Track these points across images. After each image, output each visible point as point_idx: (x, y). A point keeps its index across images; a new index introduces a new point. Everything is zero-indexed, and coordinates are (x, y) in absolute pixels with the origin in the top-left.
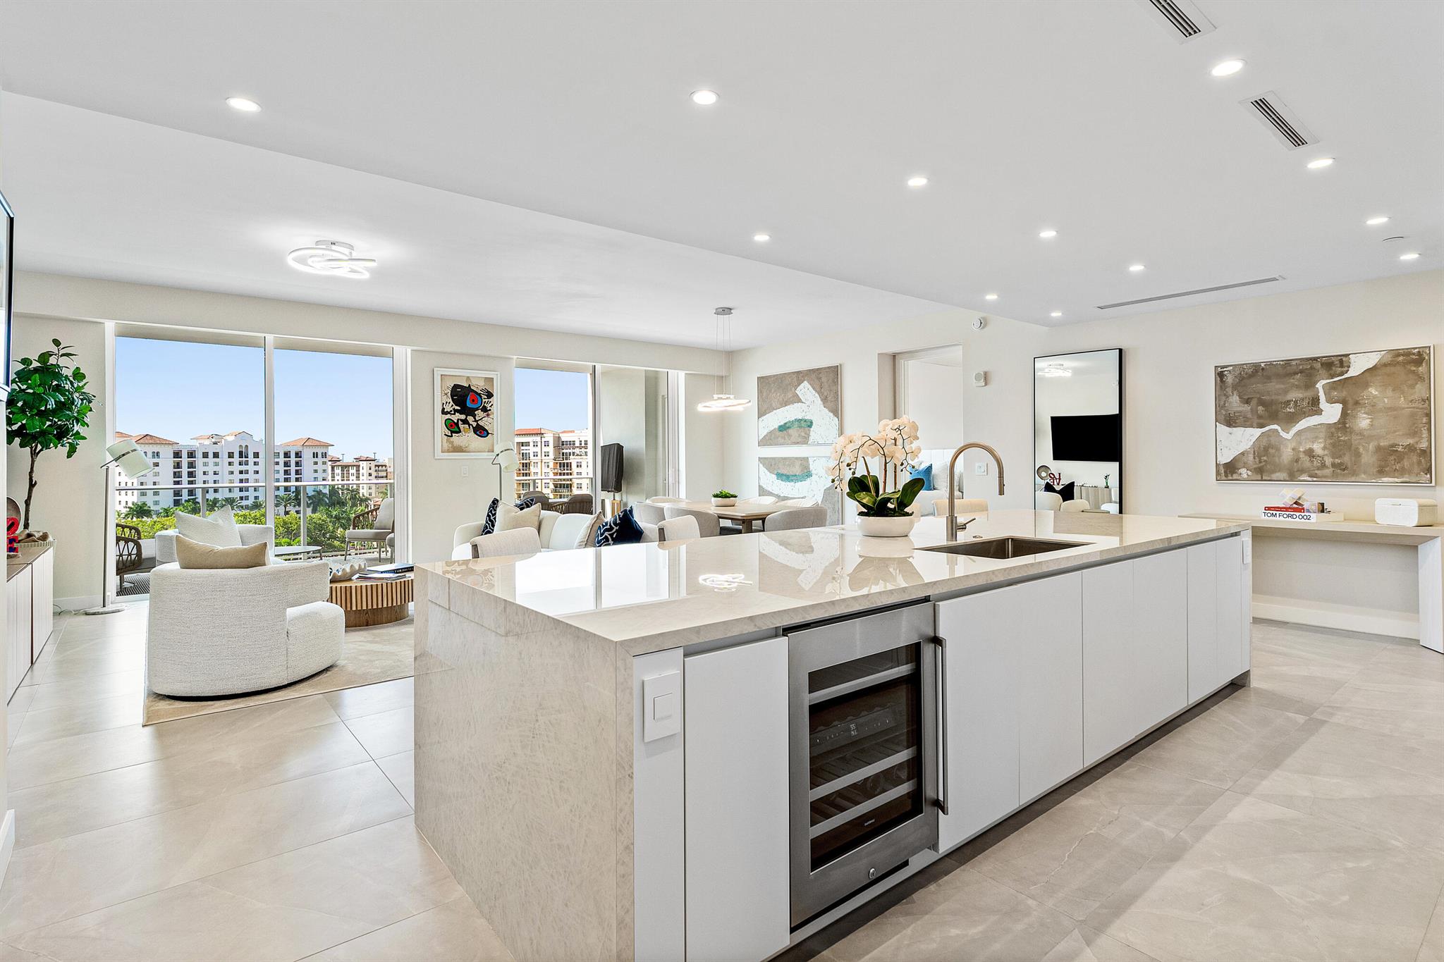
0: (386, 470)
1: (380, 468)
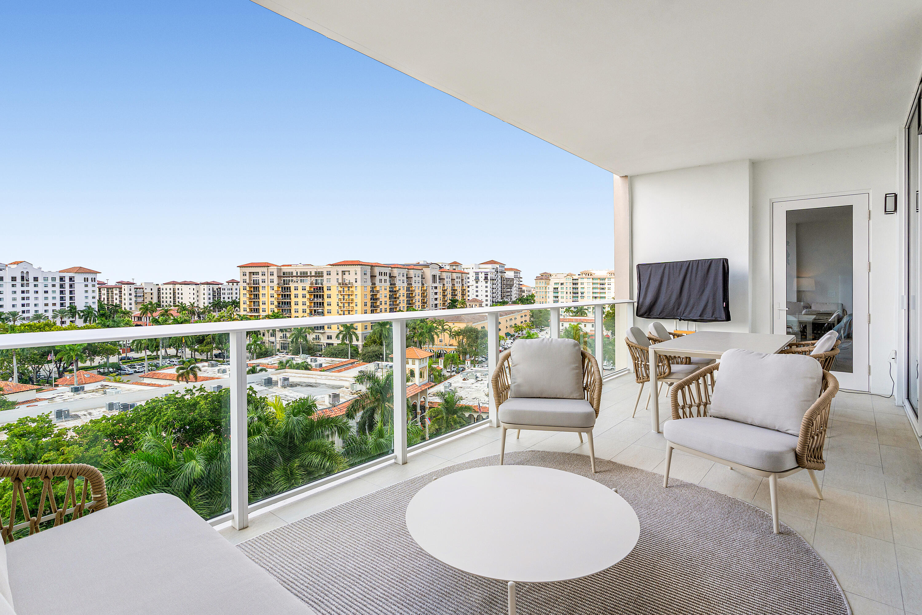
0: (143, 291)
1: (138, 290)
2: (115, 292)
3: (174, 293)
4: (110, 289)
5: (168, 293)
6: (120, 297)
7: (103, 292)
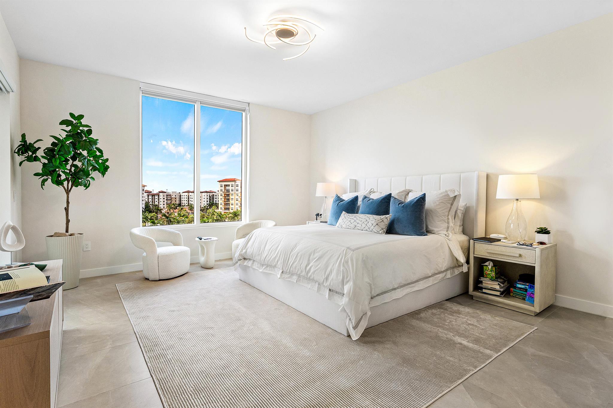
2: (156, 197)
3: (188, 198)
4: (153, 195)
5: (185, 198)
6: (159, 200)
7: (150, 197)
